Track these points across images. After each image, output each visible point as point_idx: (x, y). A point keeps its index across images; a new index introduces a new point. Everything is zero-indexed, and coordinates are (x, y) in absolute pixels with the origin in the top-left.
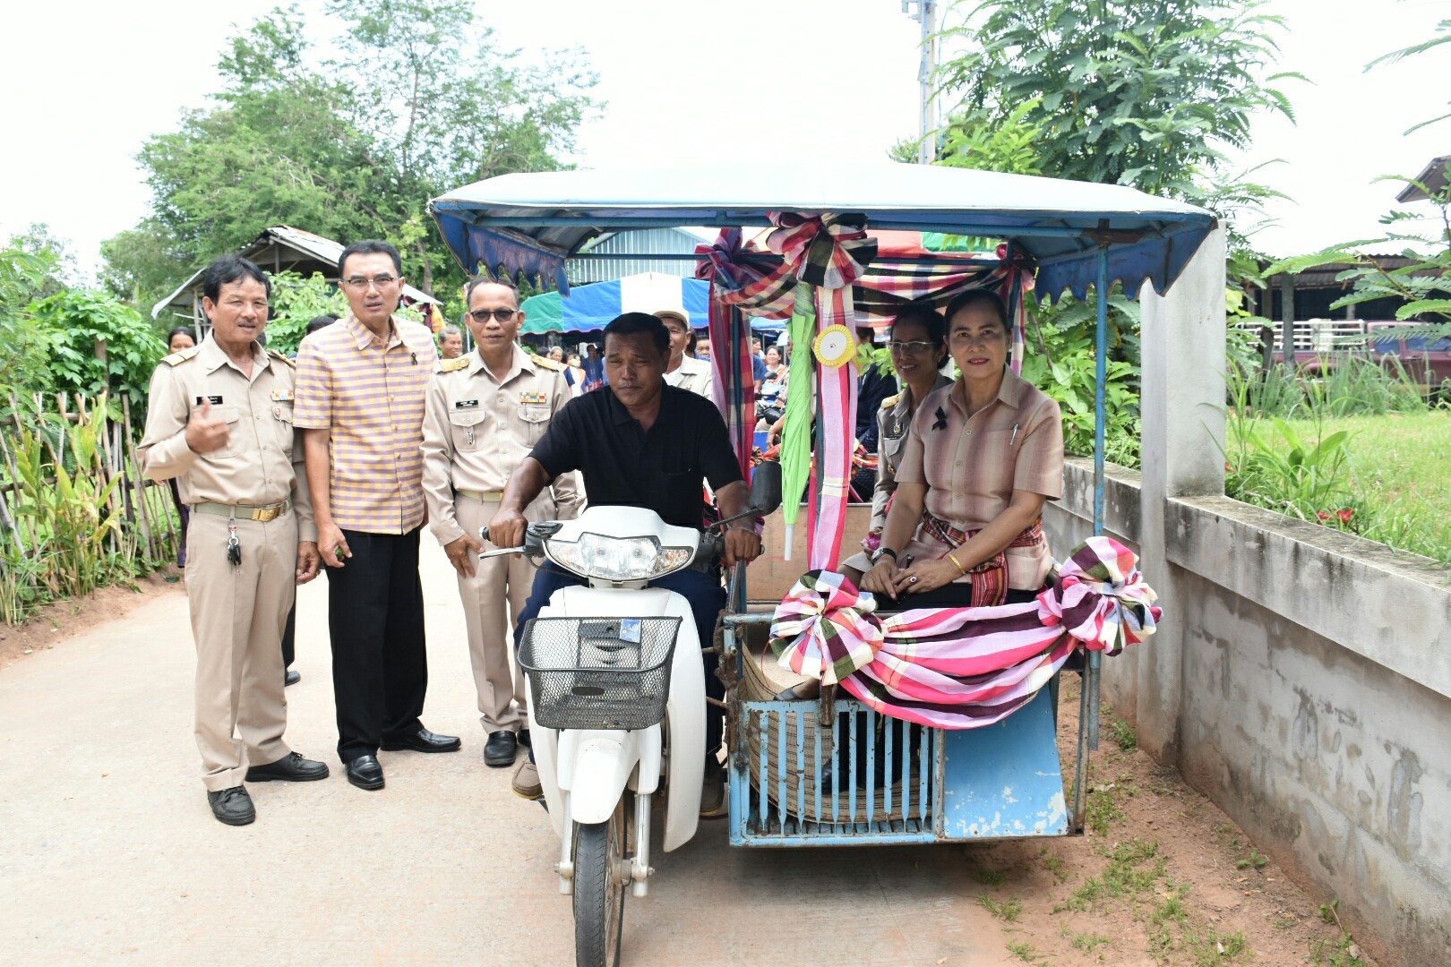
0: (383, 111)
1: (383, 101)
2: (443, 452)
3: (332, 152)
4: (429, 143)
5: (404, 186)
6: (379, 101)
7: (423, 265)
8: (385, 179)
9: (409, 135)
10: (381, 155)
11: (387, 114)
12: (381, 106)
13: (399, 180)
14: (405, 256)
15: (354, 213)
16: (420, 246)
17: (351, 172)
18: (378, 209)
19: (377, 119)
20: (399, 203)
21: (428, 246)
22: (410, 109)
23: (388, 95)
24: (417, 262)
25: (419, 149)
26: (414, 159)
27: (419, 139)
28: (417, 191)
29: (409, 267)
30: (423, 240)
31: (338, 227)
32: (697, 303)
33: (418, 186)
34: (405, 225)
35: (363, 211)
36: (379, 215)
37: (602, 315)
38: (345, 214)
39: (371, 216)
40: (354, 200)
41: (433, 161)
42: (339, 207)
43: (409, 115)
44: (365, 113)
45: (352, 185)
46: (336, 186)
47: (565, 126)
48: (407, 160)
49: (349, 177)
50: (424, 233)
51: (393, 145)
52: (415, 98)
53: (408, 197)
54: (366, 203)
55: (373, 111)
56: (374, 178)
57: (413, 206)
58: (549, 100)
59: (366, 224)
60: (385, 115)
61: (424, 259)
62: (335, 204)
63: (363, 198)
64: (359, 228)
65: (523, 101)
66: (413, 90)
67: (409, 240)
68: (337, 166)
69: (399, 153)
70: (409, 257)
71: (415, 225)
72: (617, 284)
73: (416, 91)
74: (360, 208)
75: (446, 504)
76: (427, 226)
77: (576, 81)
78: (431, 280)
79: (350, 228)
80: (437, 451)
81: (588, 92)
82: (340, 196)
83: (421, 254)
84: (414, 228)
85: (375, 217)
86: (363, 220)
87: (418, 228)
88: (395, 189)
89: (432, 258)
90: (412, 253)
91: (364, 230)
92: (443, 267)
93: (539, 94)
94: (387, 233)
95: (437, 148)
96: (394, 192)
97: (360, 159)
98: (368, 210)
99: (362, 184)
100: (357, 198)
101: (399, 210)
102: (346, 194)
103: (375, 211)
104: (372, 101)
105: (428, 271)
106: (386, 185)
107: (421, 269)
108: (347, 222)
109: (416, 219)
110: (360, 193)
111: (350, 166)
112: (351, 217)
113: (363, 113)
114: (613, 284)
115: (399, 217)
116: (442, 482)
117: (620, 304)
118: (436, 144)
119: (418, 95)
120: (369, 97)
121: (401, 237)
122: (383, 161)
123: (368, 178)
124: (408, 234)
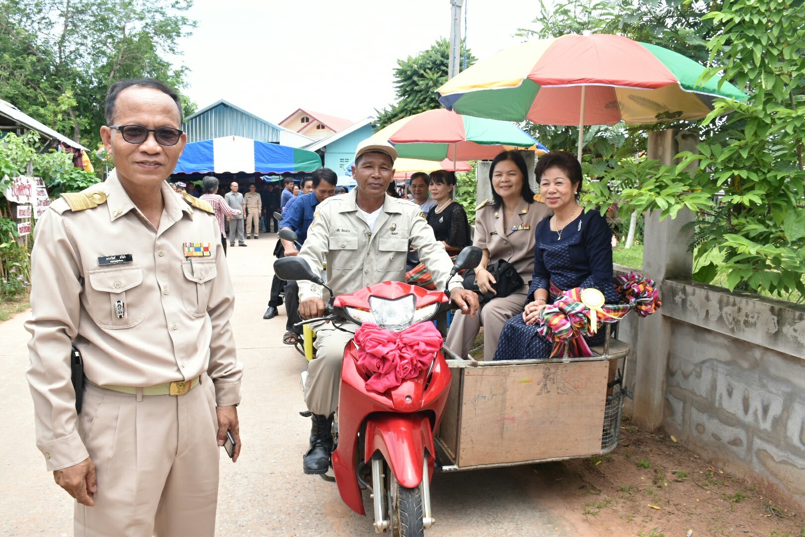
0: (44, 18)
1: (44, 11)
2: (64, 331)
3: (5, 43)
4: (77, 44)
5: (60, 71)
6: (40, 11)
7: (74, 126)
8: (46, 65)
9: (63, 36)
10: (42, 48)
11: (47, 20)
12: (42, 15)
13: (56, 67)
14: (61, 119)
15: (23, 87)
16: (71, 113)
17: (20, 58)
18: (41, 86)
19: (39, 23)
20: (57, 82)
21: (77, 113)
22: (63, 19)
23: (47, 7)
24: (70, 123)
25: (70, 47)
26: (67, 53)
27: (70, 39)
28: (69, 75)
29: (64, 127)
30: (74, 109)
31: (10, 95)
32: (264, 157)
33: (70, 72)
34: (61, 97)
35: (29, 86)
36: (41, 89)
37: (200, 163)
38: (16, 87)
39: (35, 90)
40: (22, 78)
41: (81, 55)
42: (11, 81)
43: (63, 22)
44: (30, 18)
45: (21, 68)
46: (9, 67)
47: (170, 37)
48: (62, 54)
49: (17, 61)
50: (75, 104)
51: (52, 42)
52: (68, 11)
53: (63, 79)
54: (32, 80)
55: (36, 18)
56: (37, 64)
57: (66, 85)
58: (159, 17)
59: (32, 95)
60: (44, 21)
61: (73, 122)
62: (8, 79)
63: (29, 77)
64: (27, 98)
65: (142, 19)
66: (65, 5)
67: (64, 107)
68: (10, 53)
69: (56, 48)
70: (64, 120)
71: (69, 98)
72: (211, 143)
73: (68, 6)
74: (27, 84)
75: (66, 410)
76: (77, 99)
77: (177, 6)
78: (80, 136)
79: (20, 97)
80: (53, 329)
81: (184, 14)
82: (12, 74)
83: (73, 118)
84: (67, 99)
85: (39, 91)
86: (30, 92)
87: (70, 100)
88: (54, 73)
89: (80, 122)
90: (66, 117)
91: (31, 99)
92: (88, 127)
93: (152, 14)
94: (48, 102)
95: (83, 47)
96: (53, 75)
97: (27, 49)
98: (33, 85)
99: (29, 67)
100: (25, 77)
101: (56, 87)
102: (17, 73)
103: (39, 87)
104: (35, 10)
105: (77, 130)
106: (45, 71)
107: (72, 128)
108: (17, 92)
109: (69, 93)
110: (27, 73)
111: (18, 54)
112: (21, 90)
113: (29, 17)
114: (208, 142)
115: (56, 92)
116: (61, 378)
117: (213, 156)
118: (82, 44)
119: (69, 9)
120: (32, 7)
121: (58, 105)
122: (44, 52)
123: (33, 64)
124: (63, 103)
